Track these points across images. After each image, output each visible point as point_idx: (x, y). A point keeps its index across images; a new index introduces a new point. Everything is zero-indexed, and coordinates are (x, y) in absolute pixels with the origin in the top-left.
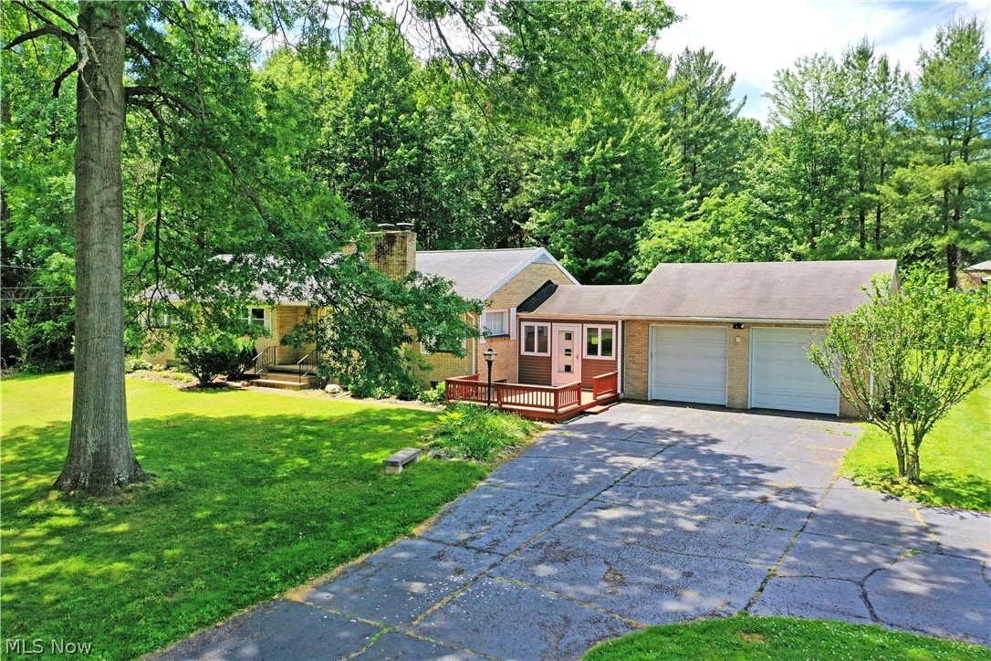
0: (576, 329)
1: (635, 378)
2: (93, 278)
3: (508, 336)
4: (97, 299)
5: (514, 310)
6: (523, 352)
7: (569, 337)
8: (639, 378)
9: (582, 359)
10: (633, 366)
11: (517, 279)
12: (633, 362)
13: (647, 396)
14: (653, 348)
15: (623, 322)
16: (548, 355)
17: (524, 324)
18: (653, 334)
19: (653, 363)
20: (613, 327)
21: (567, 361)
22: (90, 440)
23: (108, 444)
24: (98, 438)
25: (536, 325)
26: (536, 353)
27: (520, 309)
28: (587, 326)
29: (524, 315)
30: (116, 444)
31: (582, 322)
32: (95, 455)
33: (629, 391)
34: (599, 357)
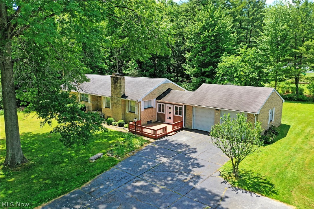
0: (172, 106)
1: (189, 122)
2: (7, 112)
3: (153, 107)
4: (9, 117)
5: (155, 100)
6: (158, 112)
7: (170, 108)
8: (190, 122)
9: (174, 116)
10: (188, 119)
11: (156, 90)
12: (188, 117)
13: (192, 128)
14: (194, 113)
15: (185, 106)
16: (164, 113)
17: (158, 103)
18: (194, 110)
19: (194, 118)
20: (182, 107)
21: (170, 115)
22: (10, 153)
23: (14, 154)
24: (12, 153)
25: (161, 104)
26: (161, 112)
27: (157, 99)
28: (175, 106)
29: (158, 101)
30: (17, 154)
31: (174, 104)
32: (11, 157)
33: (187, 126)
34: (178, 115)
